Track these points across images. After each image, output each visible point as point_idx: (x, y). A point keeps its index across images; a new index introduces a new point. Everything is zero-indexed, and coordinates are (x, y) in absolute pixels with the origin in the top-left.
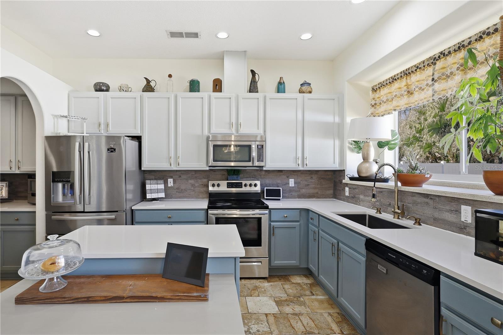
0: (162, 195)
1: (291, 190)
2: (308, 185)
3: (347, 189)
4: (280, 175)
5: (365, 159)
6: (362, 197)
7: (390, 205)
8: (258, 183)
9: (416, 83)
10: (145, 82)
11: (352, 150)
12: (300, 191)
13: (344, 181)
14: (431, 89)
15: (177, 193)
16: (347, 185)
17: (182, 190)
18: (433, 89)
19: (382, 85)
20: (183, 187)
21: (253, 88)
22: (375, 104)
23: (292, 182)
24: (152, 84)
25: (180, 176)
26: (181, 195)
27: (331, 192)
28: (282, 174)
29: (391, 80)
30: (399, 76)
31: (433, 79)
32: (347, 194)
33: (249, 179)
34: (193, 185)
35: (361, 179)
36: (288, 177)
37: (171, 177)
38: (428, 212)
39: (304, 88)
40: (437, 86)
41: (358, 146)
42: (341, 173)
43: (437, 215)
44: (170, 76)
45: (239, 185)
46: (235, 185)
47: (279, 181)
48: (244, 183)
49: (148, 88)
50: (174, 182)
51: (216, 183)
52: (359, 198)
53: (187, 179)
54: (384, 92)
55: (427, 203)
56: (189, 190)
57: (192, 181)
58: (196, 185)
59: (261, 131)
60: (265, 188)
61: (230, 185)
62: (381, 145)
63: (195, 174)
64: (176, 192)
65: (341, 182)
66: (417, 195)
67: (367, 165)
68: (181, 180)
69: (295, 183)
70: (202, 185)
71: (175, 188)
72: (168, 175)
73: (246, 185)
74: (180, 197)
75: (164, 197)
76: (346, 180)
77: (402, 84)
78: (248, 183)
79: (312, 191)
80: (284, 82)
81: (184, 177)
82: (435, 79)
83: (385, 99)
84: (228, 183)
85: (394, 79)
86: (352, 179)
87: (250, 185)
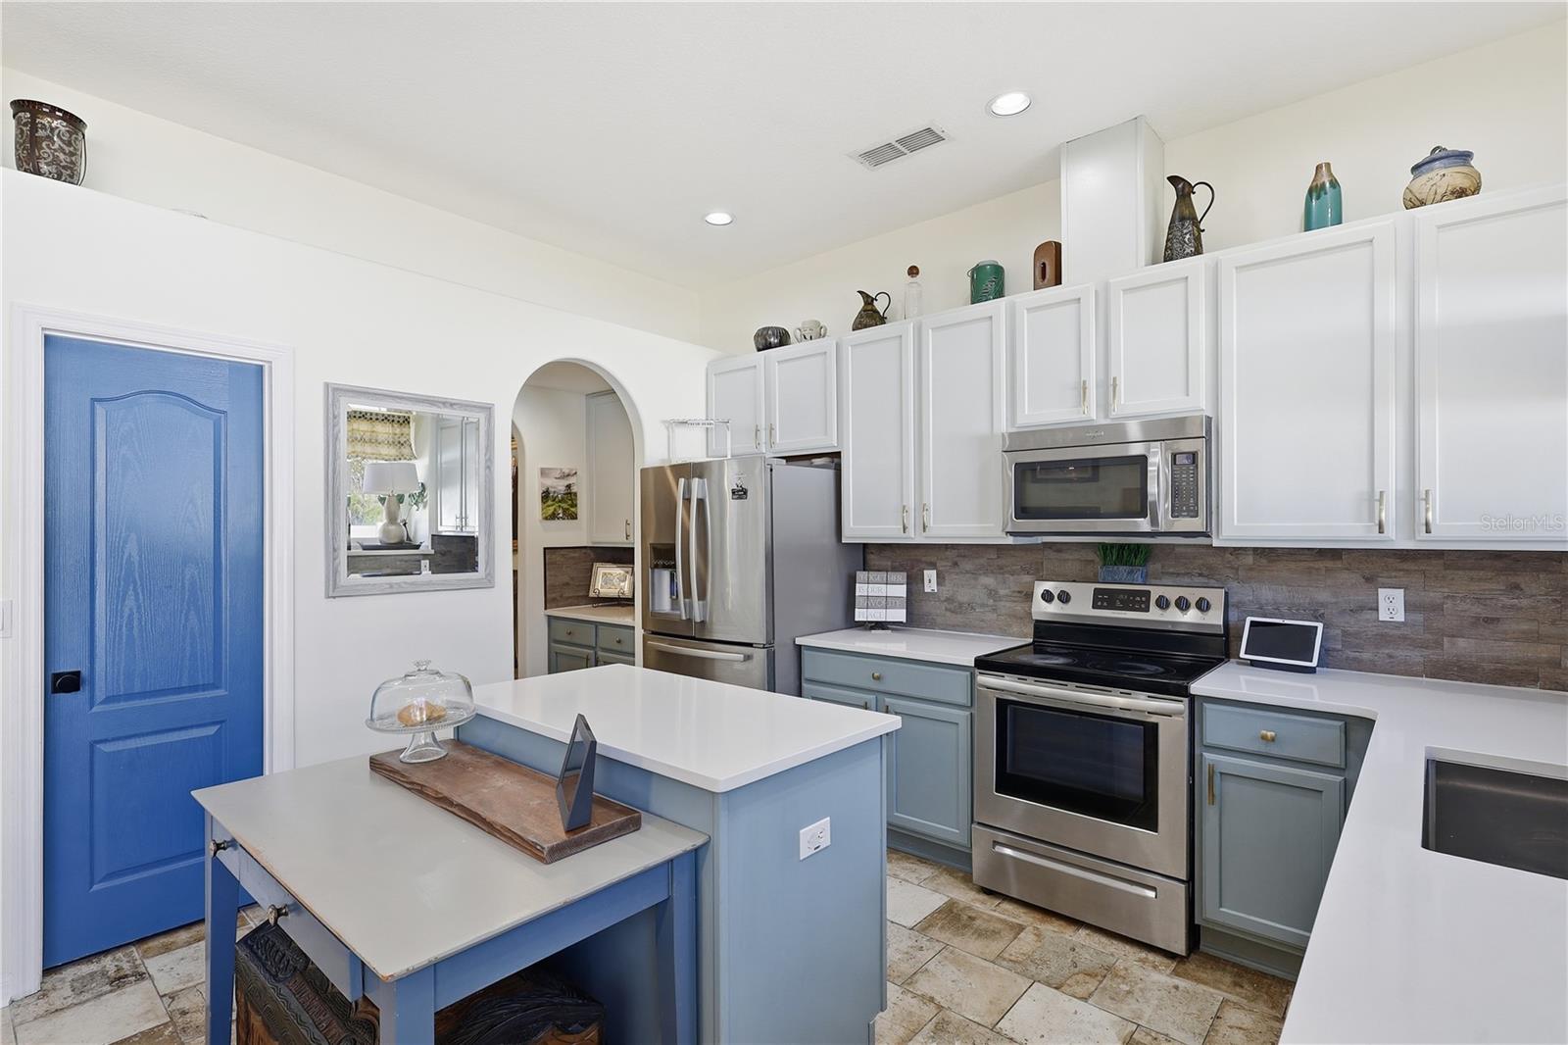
0: (900, 615)
1: (1387, 635)
2: (1487, 620)
4: (1328, 570)
8: (1216, 597)
10: (860, 303)
12: (1439, 644)
15: (948, 614)
17: (961, 605)
20: (963, 596)
23: (1391, 605)
24: (880, 306)
25: (956, 564)
26: (959, 619)
28: (1339, 564)
33: (1186, 580)
34: (992, 593)
36: (1372, 581)
37: (932, 566)
44: (913, 271)
45: (1139, 601)
46: (1122, 601)
47: (1323, 596)
48: (1156, 592)
49: (870, 316)
50: (941, 579)
51: (1056, 588)
53: (974, 574)
56: (983, 605)
57: (988, 581)
58: (1002, 592)
60: (1249, 619)
61: (1102, 599)
63: (998, 557)
64: (946, 609)
68: (957, 574)
69: (1413, 608)
70: (1019, 592)
71: (942, 599)
72: (924, 559)
73: (1163, 603)
74: (954, 627)
75: (905, 621)
78: (1172, 593)
79: (1513, 651)
80: (1334, 183)
81: (967, 565)
84: (1097, 592)
87: (1183, 605)
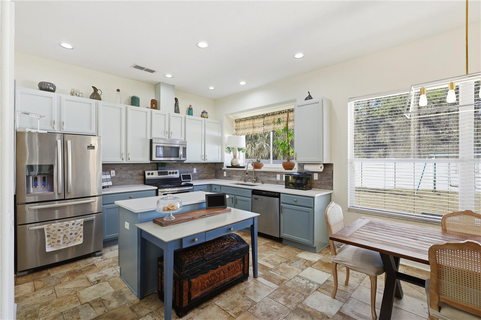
0: (110, 183)
1: (194, 175)
2: (203, 172)
3: (225, 173)
4: (189, 166)
5: (235, 157)
6: (234, 176)
7: (249, 178)
8: (178, 171)
9: (257, 124)
10: (93, 91)
11: (227, 152)
12: (199, 175)
13: (223, 169)
14: (263, 128)
15: (119, 181)
16: (225, 170)
17: (123, 179)
18: (264, 128)
19: (241, 120)
20: (124, 176)
21: (177, 111)
22: (237, 129)
23: (195, 170)
24: (99, 92)
25: (121, 168)
26: (122, 182)
27: (214, 175)
28: (190, 165)
29: (245, 119)
30: (249, 118)
31: (264, 124)
32: (225, 175)
33: (171, 169)
34: (131, 175)
35: (233, 166)
36: (194, 167)
37: (114, 169)
38: (266, 178)
39: (204, 115)
40: (265, 127)
41: (229, 149)
42: (222, 164)
43: (269, 179)
44: (118, 90)
45: (166, 173)
46: (163, 174)
47: (188, 170)
48: (169, 171)
49: (96, 95)
50: (116, 173)
51: (151, 172)
52: (233, 177)
53: (127, 171)
54: (242, 124)
55: (266, 175)
56: (129, 178)
57: (131, 172)
58: (134, 174)
59: (183, 139)
60: (181, 175)
61: (160, 174)
62: (239, 150)
63: (133, 166)
64: (118, 180)
65: (221, 169)
66: (261, 172)
67: (235, 160)
68: (122, 171)
69: (197, 171)
70: (139, 174)
71: (117, 178)
72: (110, 167)
73: (170, 173)
74: (121, 185)
75: (112, 184)
76: (225, 168)
77: (251, 122)
78: (172, 171)
79: (205, 175)
80: (192, 109)
81: (125, 168)
82: (265, 124)
83: (242, 128)
84: (158, 172)
85: (246, 119)
86: (228, 167)
87: (173, 173)
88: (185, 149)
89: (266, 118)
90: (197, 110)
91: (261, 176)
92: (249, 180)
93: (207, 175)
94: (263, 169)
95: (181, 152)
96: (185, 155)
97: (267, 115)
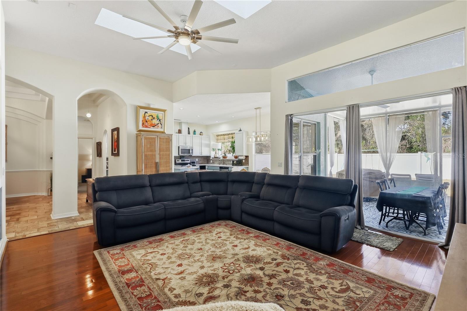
1: (197, 162)
2: (201, 160)
3: (211, 161)
5: (216, 153)
8: (189, 160)
9: (226, 138)
11: (212, 151)
12: (199, 162)
14: (228, 140)
16: (211, 160)
19: (219, 135)
21: (189, 133)
22: (217, 140)
23: (197, 160)
27: (206, 162)
28: (194, 157)
30: (223, 135)
31: (229, 138)
32: (211, 162)
35: (215, 158)
36: (196, 158)
38: (227, 163)
39: (201, 134)
41: (214, 150)
42: (210, 157)
45: (184, 161)
47: (194, 159)
48: (185, 160)
51: (178, 160)
52: (215, 163)
54: (219, 137)
59: (192, 145)
61: (182, 161)
62: (218, 150)
65: (210, 159)
67: (216, 155)
73: (186, 161)
76: (211, 159)
77: (223, 137)
80: (195, 132)
83: (219, 139)
85: (221, 135)
86: (212, 158)
87: (187, 161)
88: (192, 150)
89: (229, 135)
90: (198, 132)
91: (226, 161)
92: (221, 164)
93: (203, 162)
94: (227, 159)
95: (191, 151)
96: (192, 153)
97: (230, 134)
